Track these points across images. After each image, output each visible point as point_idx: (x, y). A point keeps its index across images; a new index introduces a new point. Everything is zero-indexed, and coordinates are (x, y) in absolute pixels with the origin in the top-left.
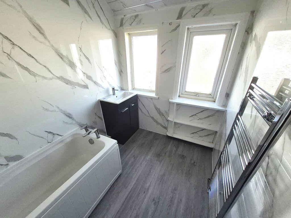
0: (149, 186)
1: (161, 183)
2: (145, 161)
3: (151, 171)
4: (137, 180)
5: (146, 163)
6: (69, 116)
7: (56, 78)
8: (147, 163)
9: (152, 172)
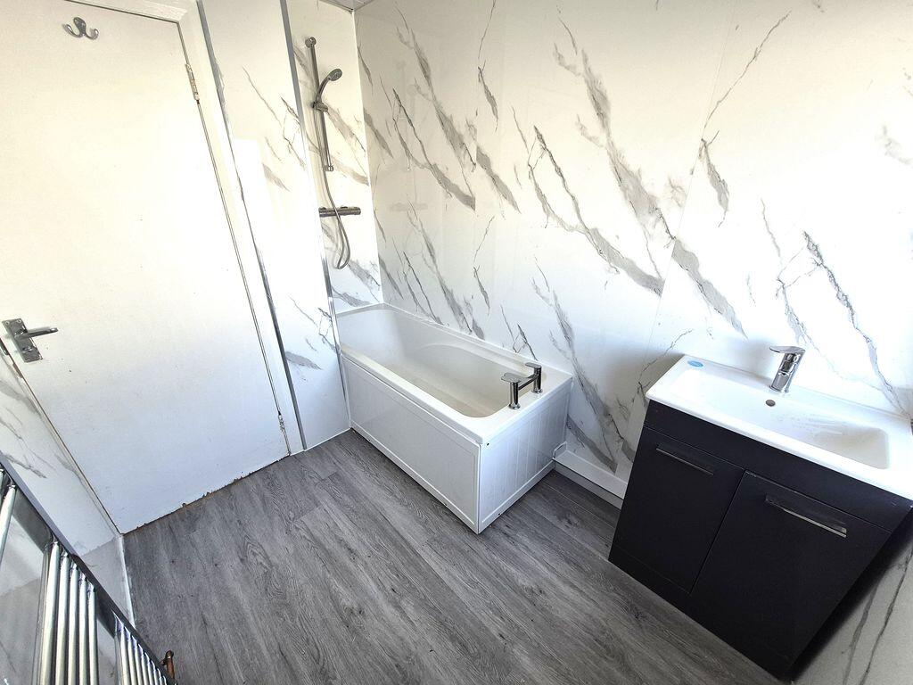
0: (403, 613)
1: (393, 663)
2: (505, 633)
3: (453, 641)
4: (438, 577)
5: (494, 632)
6: (567, 331)
7: (582, 229)
8: (494, 639)
9: (450, 645)
